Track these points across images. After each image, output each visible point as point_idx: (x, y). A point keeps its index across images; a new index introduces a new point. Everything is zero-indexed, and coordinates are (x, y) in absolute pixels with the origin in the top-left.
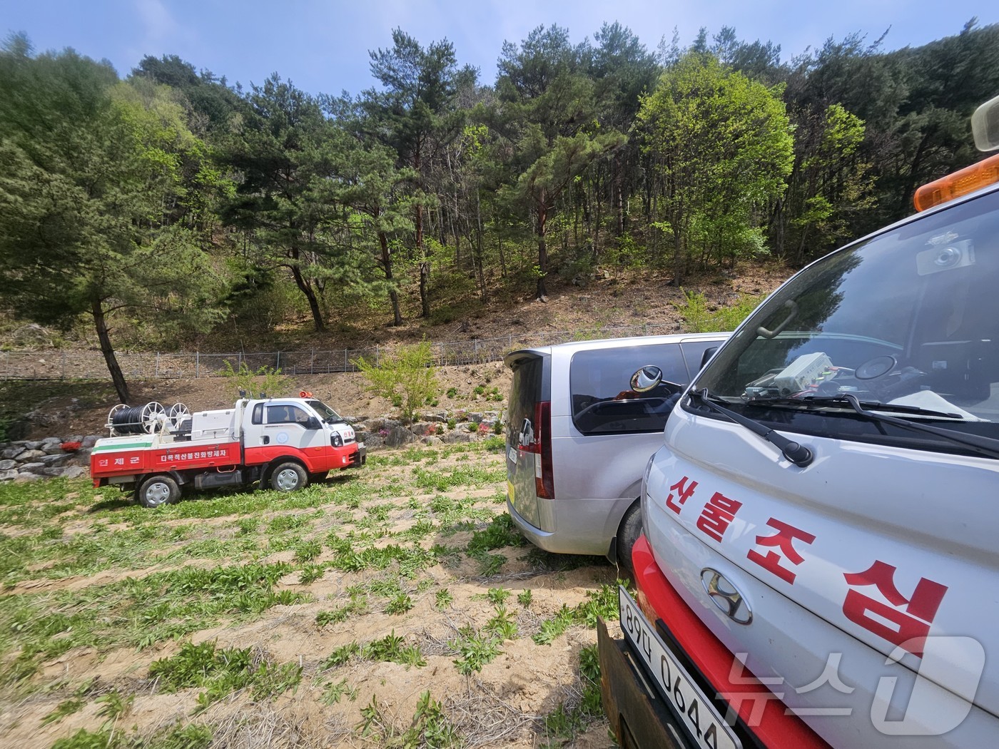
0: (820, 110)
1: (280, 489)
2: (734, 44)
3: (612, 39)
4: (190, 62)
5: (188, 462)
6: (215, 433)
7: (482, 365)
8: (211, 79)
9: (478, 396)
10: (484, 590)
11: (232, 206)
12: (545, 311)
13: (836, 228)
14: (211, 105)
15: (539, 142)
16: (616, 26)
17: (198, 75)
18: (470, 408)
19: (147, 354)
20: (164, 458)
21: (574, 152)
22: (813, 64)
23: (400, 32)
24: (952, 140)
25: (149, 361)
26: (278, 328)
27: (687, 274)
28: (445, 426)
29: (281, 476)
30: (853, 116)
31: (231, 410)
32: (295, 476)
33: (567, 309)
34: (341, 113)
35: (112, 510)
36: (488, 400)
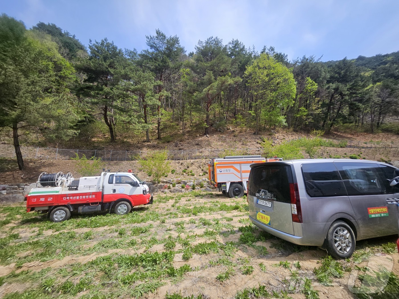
0: (303, 78)
1: (119, 214)
2: (274, 52)
3: (236, 45)
4: (60, 27)
5: (76, 200)
6: (90, 187)
7: (185, 161)
8: (68, 35)
9: (184, 173)
10: (278, 262)
11: (81, 87)
12: (208, 141)
13: (309, 119)
14: (69, 45)
15: (211, 78)
16: (237, 41)
17: (63, 32)
18: (181, 178)
19: (30, 147)
20: (64, 199)
21: (224, 83)
22: (299, 63)
23: (159, 30)
24: (342, 94)
25: (31, 150)
26: (93, 140)
27: (260, 131)
28: (171, 185)
29: (119, 208)
30: (314, 82)
31: (99, 177)
32: (126, 208)
33: (217, 141)
34: (132, 57)
35: (34, 223)
36: (188, 175)
